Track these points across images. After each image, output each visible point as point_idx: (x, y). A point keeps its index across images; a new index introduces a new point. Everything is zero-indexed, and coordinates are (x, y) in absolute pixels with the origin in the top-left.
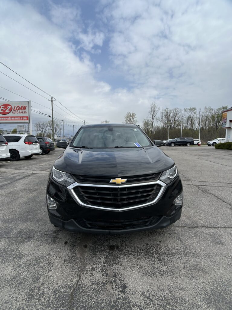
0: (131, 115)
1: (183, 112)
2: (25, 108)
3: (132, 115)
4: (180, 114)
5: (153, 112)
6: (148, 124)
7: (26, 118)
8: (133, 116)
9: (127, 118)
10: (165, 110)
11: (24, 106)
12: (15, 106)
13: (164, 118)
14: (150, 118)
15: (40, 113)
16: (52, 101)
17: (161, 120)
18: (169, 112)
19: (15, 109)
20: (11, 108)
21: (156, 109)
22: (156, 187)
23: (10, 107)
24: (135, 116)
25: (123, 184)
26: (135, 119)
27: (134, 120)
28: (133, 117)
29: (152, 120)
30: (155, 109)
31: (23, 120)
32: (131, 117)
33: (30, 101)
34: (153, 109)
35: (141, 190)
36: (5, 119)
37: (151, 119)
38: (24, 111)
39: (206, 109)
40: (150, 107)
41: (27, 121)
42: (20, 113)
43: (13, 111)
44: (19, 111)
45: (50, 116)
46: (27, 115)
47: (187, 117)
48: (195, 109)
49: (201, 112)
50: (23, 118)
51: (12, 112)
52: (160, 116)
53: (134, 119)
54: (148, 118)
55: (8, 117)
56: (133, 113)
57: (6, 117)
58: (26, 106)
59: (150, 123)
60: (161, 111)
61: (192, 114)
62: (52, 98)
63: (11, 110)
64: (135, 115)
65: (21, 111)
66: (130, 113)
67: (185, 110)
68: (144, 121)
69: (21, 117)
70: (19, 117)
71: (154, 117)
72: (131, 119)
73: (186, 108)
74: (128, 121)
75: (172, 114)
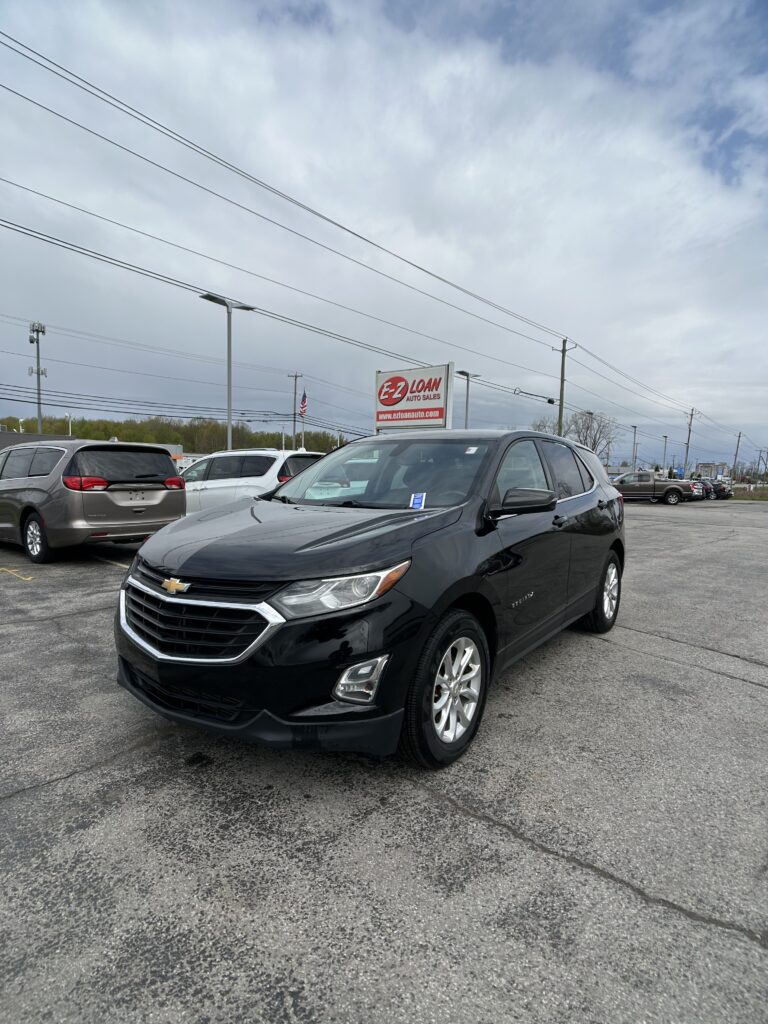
2: (437, 384)
7: (437, 413)
11: (436, 380)
12: (415, 381)
15: (517, 392)
16: (564, 351)
19: (414, 389)
20: (406, 385)
22: (251, 621)
23: (402, 384)
25: (179, 594)
31: (429, 418)
33: (453, 363)
35: (214, 619)
36: (389, 416)
38: (435, 392)
41: (440, 421)
42: (426, 398)
43: (408, 394)
44: (422, 393)
45: (551, 401)
46: (439, 404)
50: (431, 414)
51: (405, 399)
55: (397, 412)
57: (392, 412)
58: (440, 379)
62: (565, 342)
63: (404, 392)
65: (427, 393)
69: (425, 410)
70: (421, 410)
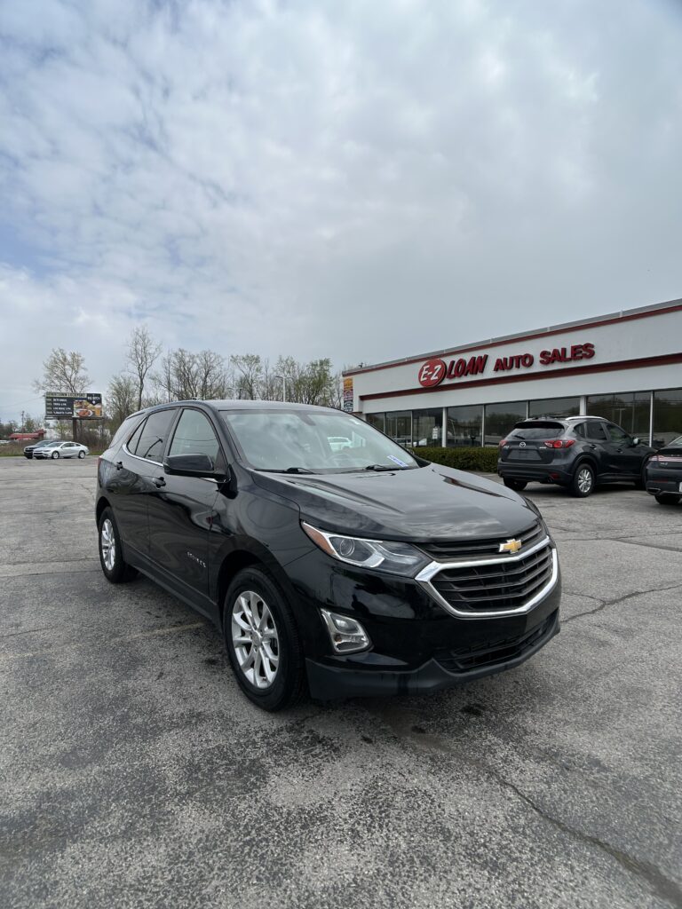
0: (65, 359)
1: (226, 364)
3: (69, 358)
4: (218, 369)
5: (141, 358)
6: (127, 392)
8: (76, 362)
9: (52, 368)
10: (176, 355)
13: (174, 379)
14: (131, 373)
17: (164, 381)
18: (187, 359)
21: (151, 350)
24: (82, 365)
26: (81, 373)
27: (78, 375)
28: (73, 368)
29: (139, 380)
30: (147, 349)
32: (67, 367)
34: (139, 347)
37: (135, 376)
39: (281, 361)
40: (131, 340)
47: (238, 379)
48: (257, 360)
49: (270, 368)
52: (163, 370)
53: (77, 372)
54: (127, 374)
56: (73, 356)
59: (133, 387)
60: (165, 355)
61: (252, 373)
64: (82, 360)
66: (62, 353)
67: (234, 360)
68: (114, 382)
71: (144, 371)
72: (69, 373)
73: (235, 356)
74: (57, 377)
75: (194, 368)
